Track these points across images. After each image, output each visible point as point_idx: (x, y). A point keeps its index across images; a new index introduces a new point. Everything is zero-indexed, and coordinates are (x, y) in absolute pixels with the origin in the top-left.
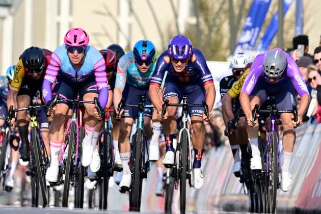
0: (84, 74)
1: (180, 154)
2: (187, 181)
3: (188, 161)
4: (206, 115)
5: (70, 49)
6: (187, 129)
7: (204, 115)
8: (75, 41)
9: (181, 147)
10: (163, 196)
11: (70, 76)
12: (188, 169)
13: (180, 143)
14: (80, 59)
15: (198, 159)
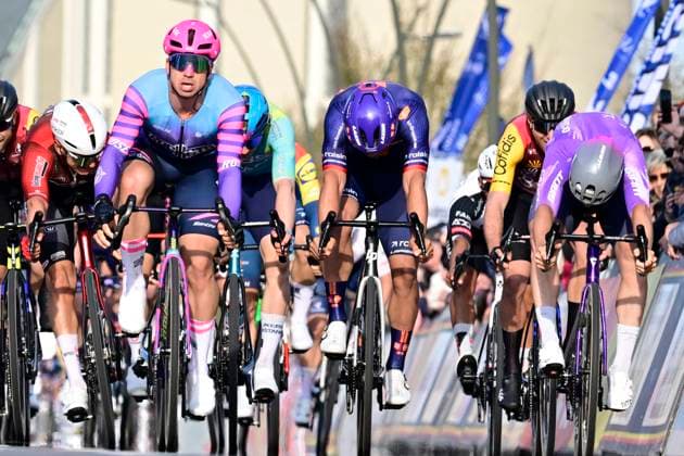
0: (198, 135)
1: (359, 333)
2: (375, 392)
3: (377, 348)
4: (420, 247)
5: (176, 61)
6: (375, 278)
7: (415, 247)
8: (190, 43)
9: (362, 318)
10: (311, 428)
11: (168, 139)
12: (377, 367)
13: (360, 309)
14: (198, 86)
15: (399, 353)
